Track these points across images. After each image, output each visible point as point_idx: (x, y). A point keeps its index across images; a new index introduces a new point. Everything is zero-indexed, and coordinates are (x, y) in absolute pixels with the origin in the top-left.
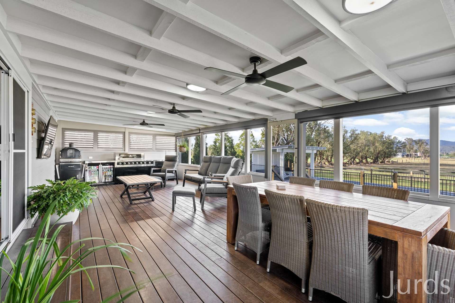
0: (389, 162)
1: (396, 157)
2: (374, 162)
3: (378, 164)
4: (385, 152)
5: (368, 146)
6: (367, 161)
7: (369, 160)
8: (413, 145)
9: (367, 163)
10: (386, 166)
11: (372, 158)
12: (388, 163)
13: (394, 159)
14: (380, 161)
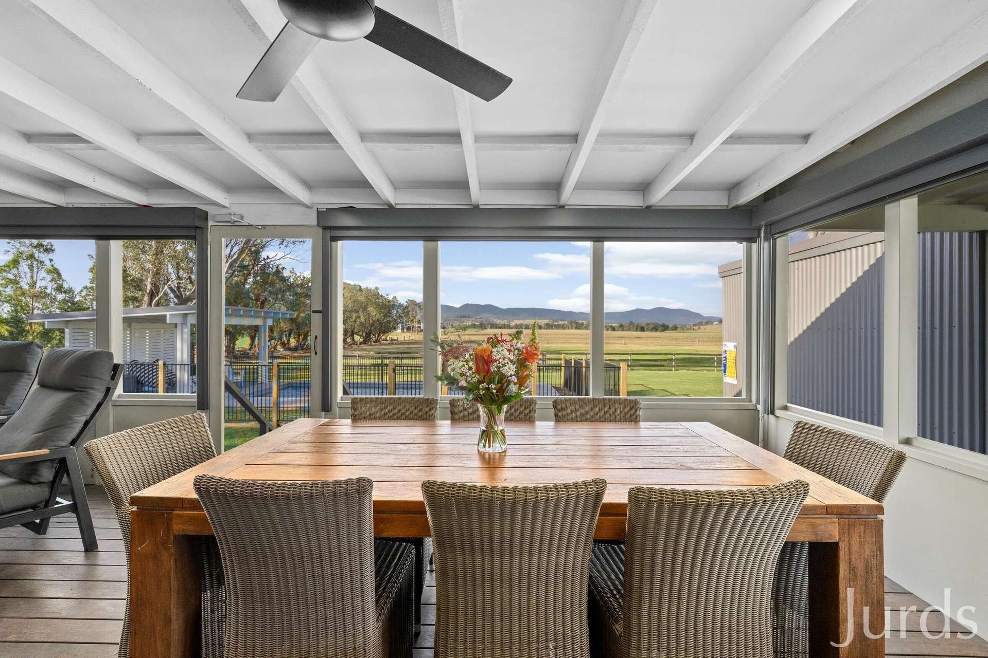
0: (386, 340)
1: (397, 331)
2: (364, 342)
3: (371, 345)
4: (381, 323)
5: (357, 312)
6: (353, 340)
7: (357, 338)
8: (416, 312)
9: (354, 344)
10: (384, 349)
11: (361, 333)
12: (385, 342)
13: (393, 335)
14: (374, 339)
